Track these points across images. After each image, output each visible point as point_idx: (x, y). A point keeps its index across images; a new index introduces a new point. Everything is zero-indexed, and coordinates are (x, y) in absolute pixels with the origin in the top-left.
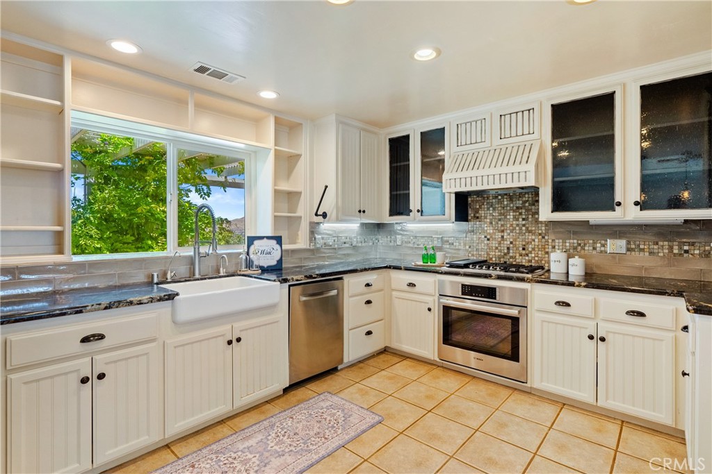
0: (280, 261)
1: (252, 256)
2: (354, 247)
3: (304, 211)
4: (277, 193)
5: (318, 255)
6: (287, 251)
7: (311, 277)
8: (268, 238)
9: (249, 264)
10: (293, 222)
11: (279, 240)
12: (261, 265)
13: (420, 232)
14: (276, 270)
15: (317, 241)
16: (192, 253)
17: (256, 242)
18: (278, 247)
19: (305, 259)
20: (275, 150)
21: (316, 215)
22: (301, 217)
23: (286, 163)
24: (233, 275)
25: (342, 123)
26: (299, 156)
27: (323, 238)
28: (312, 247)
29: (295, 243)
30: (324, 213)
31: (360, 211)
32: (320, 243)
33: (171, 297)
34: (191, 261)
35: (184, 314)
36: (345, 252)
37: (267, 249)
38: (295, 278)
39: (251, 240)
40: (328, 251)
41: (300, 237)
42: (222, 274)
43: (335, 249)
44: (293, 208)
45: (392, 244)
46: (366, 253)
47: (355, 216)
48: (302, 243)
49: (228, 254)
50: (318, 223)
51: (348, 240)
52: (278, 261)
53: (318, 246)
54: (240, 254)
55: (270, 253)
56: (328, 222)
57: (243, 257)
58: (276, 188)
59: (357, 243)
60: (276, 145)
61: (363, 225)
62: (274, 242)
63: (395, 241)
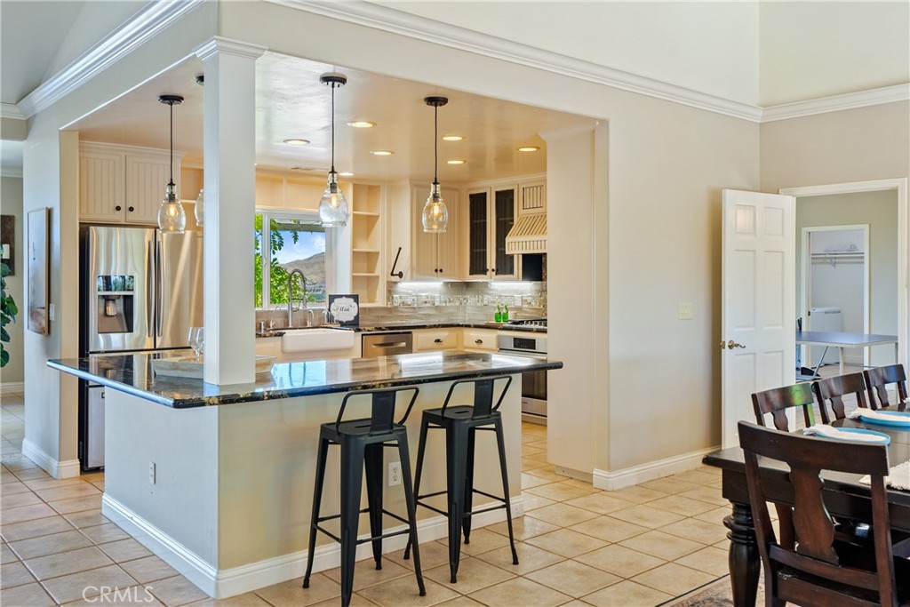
0: (357, 318)
1: (332, 312)
2: (437, 308)
3: (382, 270)
4: (356, 255)
5: (396, 314)
6: (364, 309)
7: (380, 329)
8: (347, 296)
9: (331, 319)
10: (371, 281)
11: (356, 298)
12: (340, 320)
13: (504, 291)
14: (354, 325)
15: (395, 300)
16: (286, 308)
17: (336, 300)
18: (355, 304)
19: (382, 317)
20: (354, 215)
21: (392, 274)
22: (378, 277)
23: (365, 225)
24: (318, 327)
25: (416, 186)
26: (377, 217)
27: (400, 297)
28: (389, 306)
29: (374, 302)
30: (401, 272)
31: (436, 271)
32: (397, 301)
33: (281, 335)
34: (286, 315)
35: (289, 347)
36: (426, 312)
37: (346, 306)
38: (367, 328)
39: (332, 298)
40: (406, 310)
41: (378, 296)
42: (308, 326)
43: (414, 308)
44: (371, 269)
45: (479, 304)
46: (451, 314)
47: (432, 275)
48: (380, 301)
49: (313, 310)
50: (396, 283)
51: (429, 299)
52: (355, 317)
53: (395, 304)
54: (323, 310)
55: (348, 310)
56: (404, 281)
57: (326, 312)
58: (355, 250)
59: (440, 302)
60: (354, 210)
61: (446, 284)
62: (352, 300)
63: (482, 301)
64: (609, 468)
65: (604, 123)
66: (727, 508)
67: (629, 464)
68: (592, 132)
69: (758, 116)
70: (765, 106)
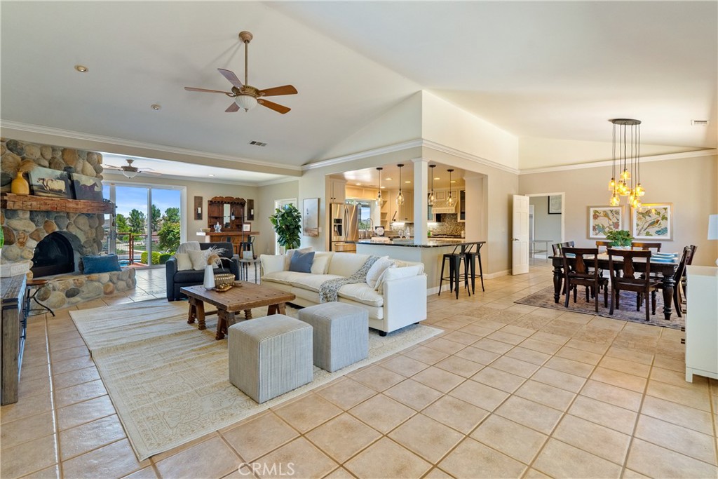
18: (383, 229)
64: (488, 273)
65: (486, 176)
66: (553, 268)
67: (491, 273)
68: (482, 179)
69: (518, 173)
70: (521, 170)
